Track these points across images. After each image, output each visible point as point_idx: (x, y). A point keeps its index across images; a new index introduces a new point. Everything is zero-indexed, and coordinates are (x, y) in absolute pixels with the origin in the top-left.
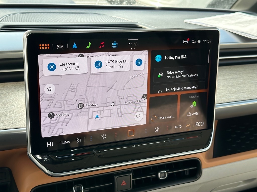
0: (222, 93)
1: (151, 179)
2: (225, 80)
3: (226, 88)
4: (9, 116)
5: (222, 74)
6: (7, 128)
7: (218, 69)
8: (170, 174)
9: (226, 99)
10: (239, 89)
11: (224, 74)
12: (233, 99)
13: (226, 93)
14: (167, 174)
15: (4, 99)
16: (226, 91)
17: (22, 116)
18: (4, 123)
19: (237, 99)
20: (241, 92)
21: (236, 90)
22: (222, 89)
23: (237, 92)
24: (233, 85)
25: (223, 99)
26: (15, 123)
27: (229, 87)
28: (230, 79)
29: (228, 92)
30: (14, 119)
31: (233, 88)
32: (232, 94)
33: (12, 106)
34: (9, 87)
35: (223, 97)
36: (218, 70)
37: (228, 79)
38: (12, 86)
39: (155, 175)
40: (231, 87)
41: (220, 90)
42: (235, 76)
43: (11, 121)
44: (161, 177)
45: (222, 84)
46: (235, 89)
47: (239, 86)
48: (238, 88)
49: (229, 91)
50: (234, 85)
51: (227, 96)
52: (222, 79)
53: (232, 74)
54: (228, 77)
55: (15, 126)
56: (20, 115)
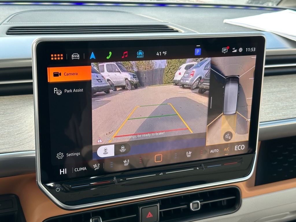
0: (267, 109)
1: (182, 210)
2: (271, 94)
3: (272, 103)
4: (16, 136)
5: (267, 86)
6: (14, 150)
7: (264, 79)
8: (204, 204)
9: (272, 116)
10: (287, 105)
11: (270, 86)
12: (280, 116)
13: (272, 110)
14: (200, 204)
15: (11, 115)
16: (272, 106)
17: (31, 136)
18: (10, 144)
19: (285, 116)
20: (290, 108)
21: (284, 105)
22: (267, 104)
23: (285, 108)
24: (280, 99)
25: (268, 116)
26: (23, 144)
27: (276, 102)
28: (277, 92)
29: (274, 108)
30: (21, 139)
31: (280, 103)
32: (279, 111)
33: (20, 124)
34: (16, 101)
35: (268, 113)
36: (264, 81)
37: (275, 92)
38: (21, 99)
39: (186, 206)
40: (277, 102)
41: (265, 105)
42: (283, 88)
43: (19, 142)
44: (194, 208)
45: (267, 98)
46: (282, 104)
47: (287, 100)
48: (286, 103)
49: (276, 107)
50: (282, 100)
51: (273, 113)
52: (268, 92)
53: (280, 86)
54: (274, 90)
55: (23, 148)
56: (28, 135)
